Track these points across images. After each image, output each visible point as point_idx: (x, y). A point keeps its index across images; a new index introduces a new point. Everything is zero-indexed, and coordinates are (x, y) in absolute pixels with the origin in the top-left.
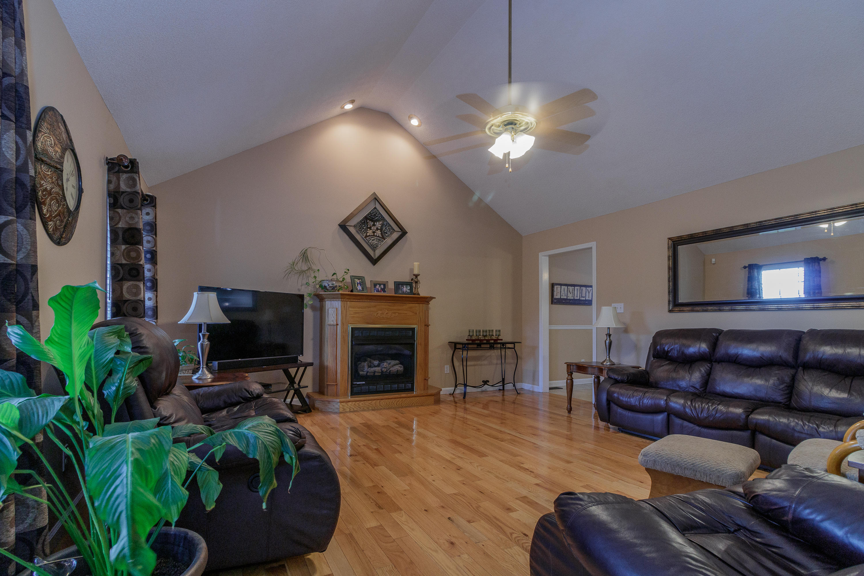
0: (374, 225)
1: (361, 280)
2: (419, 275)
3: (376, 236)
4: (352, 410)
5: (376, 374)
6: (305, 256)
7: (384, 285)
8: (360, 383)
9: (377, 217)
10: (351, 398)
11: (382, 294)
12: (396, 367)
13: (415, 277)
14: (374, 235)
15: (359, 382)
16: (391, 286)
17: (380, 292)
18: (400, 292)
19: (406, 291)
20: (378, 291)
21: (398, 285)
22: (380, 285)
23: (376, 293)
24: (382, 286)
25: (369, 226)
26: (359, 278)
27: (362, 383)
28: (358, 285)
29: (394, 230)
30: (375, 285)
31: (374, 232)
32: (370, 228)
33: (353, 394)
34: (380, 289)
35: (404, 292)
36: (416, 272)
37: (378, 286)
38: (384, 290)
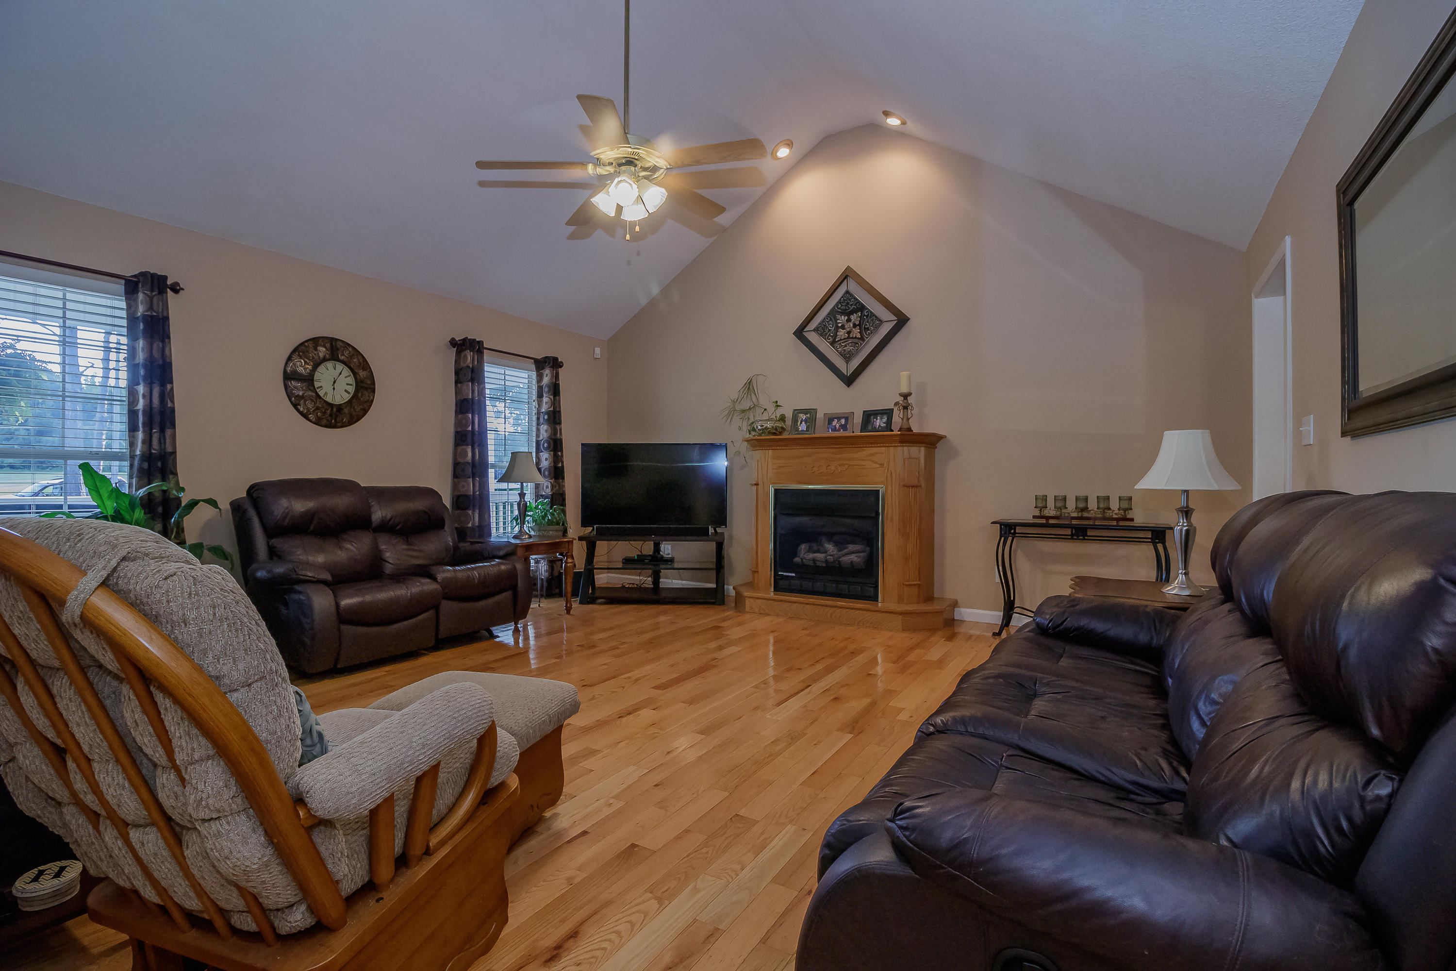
0: (849, 320)
1: (808, 415)
2: (910, 394)
3: (852, 338)
4: (762, 612)
5: (819, 564)
6: (749, 387)
7: (847, 419)
8: (788, 574)
9: (851, 305)
10: (774, 594)
11: (842, 433)
12: (853, 555)
13: (902, 398)
14: (849, 337)
15: (786, 572)
16: (858, 419)
17: (839, 430)
18: (870, 428)
19: (880, 426)
20: (834, 430)
21: (869, 416)
22: (839, 419)
23: (831, 433)
24: (843, 421)
25: (840, 325)
26: (805, 411)
27: (790, 574)
28: (801, 423)
29: (880, 320)
30: (830, 421)
31: (849, 333)
32: (843, 327)
33: (777, 589)
34: (838, 426)
35: (875, 428)
36: (904, 390)
37: (835, 422)
38: (844, 427)
